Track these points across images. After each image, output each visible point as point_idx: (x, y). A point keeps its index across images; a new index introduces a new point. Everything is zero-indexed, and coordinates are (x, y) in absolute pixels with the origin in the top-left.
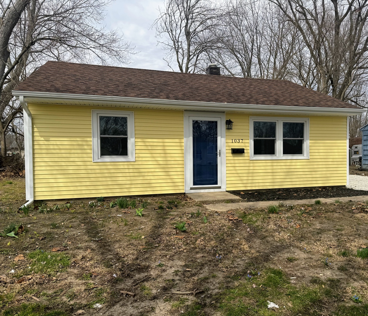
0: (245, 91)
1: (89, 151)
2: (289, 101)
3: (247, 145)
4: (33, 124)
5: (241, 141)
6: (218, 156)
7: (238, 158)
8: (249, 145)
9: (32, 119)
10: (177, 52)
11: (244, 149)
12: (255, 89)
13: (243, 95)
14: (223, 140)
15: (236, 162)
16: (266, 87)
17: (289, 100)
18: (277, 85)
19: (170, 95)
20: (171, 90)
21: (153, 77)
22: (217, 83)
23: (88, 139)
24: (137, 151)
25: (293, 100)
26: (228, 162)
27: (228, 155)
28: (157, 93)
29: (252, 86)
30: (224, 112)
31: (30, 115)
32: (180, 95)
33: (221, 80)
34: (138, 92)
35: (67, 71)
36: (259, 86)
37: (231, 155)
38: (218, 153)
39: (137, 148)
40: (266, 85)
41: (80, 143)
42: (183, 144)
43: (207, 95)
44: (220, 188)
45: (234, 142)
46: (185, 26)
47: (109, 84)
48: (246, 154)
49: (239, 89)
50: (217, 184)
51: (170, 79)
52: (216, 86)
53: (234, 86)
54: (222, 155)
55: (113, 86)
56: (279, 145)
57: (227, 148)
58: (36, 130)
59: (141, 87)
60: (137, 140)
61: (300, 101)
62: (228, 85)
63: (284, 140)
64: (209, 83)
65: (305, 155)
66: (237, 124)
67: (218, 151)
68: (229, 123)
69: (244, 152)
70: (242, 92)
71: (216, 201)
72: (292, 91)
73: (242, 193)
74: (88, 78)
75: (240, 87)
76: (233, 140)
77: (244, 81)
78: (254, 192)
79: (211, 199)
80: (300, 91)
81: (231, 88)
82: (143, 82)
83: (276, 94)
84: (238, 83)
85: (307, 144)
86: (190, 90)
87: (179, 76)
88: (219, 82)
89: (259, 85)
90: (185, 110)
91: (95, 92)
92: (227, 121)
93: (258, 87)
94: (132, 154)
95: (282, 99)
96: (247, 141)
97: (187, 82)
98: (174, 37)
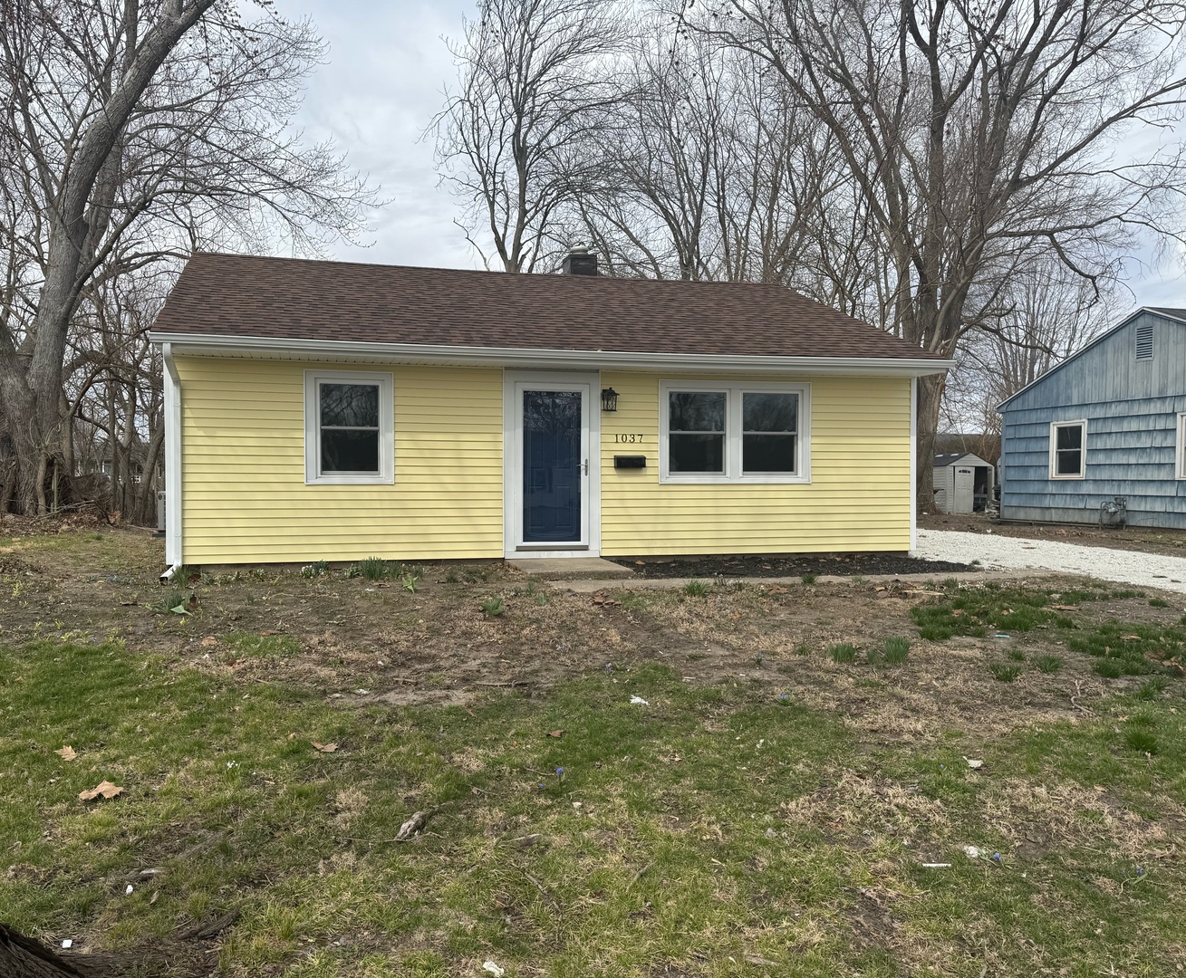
0: (652, 316)
1: (297, 461)
2: (760, 343)
3: (653, 447)
4: (182, 400)
5: (637, 439)
6: (583, 473)
7: (630, 479)
8: (657, 449)
9: (182, 391)
10: (492, 204)
11: (643, 459)
12: (680, 311)
13: (645, 330)
14: (596, 436)
15: (627, 487)
16: (711, 304)
17: (759, 338)
18: (740, 299)
19: (474, 334)
20: (476, 321)
21: (434, 288)
22: (587, 296)
23: (297, 435)
24: (400, 462)
25: (769, 338)
26: (606, 488)
27: (606, 471)
28: (444, 330)
29: (673, 304)
30: (597, 371)
31: (177, 381)
32: (496, 333)
33: (598, 288)
34: (403, 329)
35: (241, 279)
36: (692, 302)
37: (613, 471)
38: (583, 467)
39: (400, 453)
40: (711, 300)
41: (280, 443)
42: (502, 446)
43: (559, 331)
44: (585, 548)
45: (620, 440)
46: (514, 134)
47: (340, 312)
48: (648, 471)
49: (638, 314)
50: (579, 539)
51: (474, 292)
52: (582, 305)
53: (629, 303)
54: (592, 471)
55: (347, 317)
56: (734, 450)
57: (605, 455)
58: (188, 413)
59: (408, 315)
60: (399, 436)
61: (788, 342)
62: (615, 303)
63: (744, 436)
64: (567, 298)
65: (800, 474)
66: (628, 397)
67: (583, 462)
68: (608, 395)
69: (644, 466)
70: (646, 321)
71: (572, 574)
72: (776, 315)
73: (639, 563)
74: (290, 296)
75: (642, 306)
76: (619, 437)
77: (658, 288)
78: (668, 560)
79: (561, 570)
80: (798, 313)
81: (621, 310)
82: (411, 303)
83: (730, 324)
84: (639, 295)
85: (805, 448)
86: (519, 320)
87: (494, 283)
88: (592, 295)
89: (693, 298)
90: (506, 368)
91: (313, 332)
92: (604, 391)
93: (689, 306)
94: (388, 468)
95: (740, 337)
96: (653, 439)
97: (514, 299)
98: (483, 164)
